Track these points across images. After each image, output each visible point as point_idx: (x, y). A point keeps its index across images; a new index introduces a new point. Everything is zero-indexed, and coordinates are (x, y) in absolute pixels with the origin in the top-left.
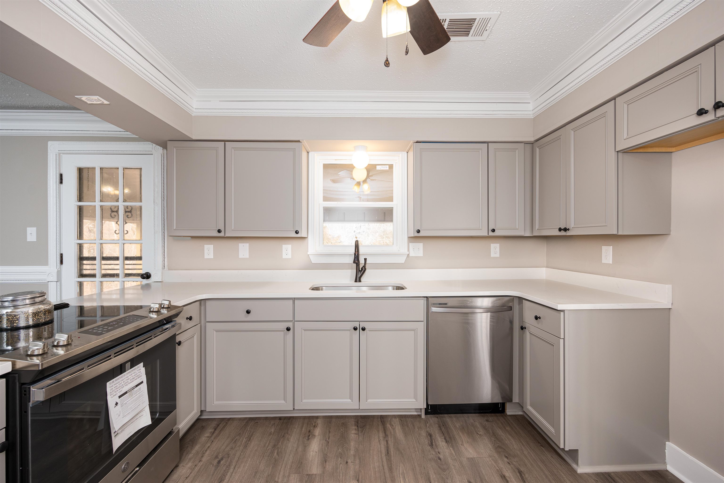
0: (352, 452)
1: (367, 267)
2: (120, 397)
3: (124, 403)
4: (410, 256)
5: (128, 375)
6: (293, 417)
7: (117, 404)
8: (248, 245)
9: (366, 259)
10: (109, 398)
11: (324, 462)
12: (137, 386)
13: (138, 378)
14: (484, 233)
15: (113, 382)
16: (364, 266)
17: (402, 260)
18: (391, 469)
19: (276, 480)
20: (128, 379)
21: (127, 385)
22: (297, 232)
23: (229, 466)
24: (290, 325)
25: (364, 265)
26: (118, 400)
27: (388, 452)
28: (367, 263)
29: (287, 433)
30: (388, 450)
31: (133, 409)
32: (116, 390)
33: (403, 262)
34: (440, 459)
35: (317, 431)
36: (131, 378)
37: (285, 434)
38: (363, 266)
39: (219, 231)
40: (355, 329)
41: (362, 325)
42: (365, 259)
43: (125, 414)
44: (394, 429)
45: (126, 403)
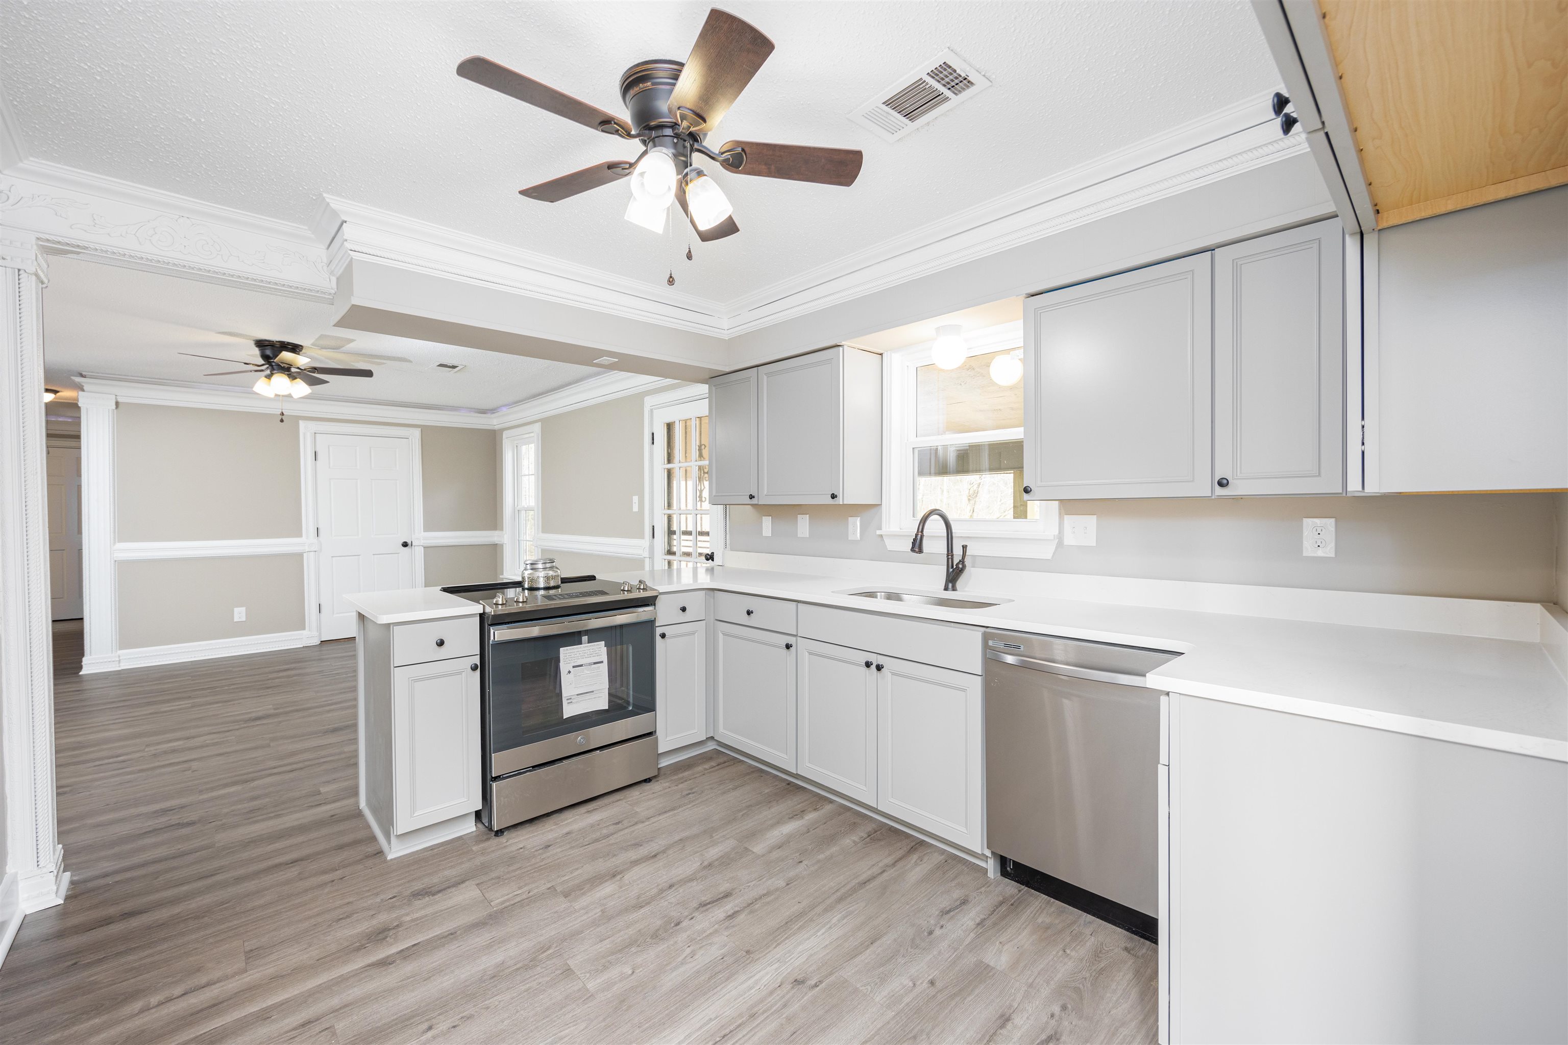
0: (821, 857)
1: (967, 561)
2: (574, 667)
3: (578, 674)
4: (1065, 544)
5: (585, 649)
6: (805, 788)
7: (569, 672)
8: (808, 518)
9: (966, 546)
10: (562, 664)
11: (778, 847)
12: (595, 663)
13: (597, 656)
14: (1203, 488)
15: (567, 650)
16: (962, 561)
17: (1047, 552)
18: (840, 900)
19: (714, 835)
20: (585, 653)
21: (583, 658)
22: (833, 496)
23: (690, 802)
24: (791, 640)
25: (961, 559)
26: (572, 670)
27: (865, 883)
28: (967, 554)
29: (777, 801)
30: (869, 880)
31: (588, 684)
32: (571, 659)
33: (1049, 556)
34: (930, 933)
35: (811, 816)
36: (589, 653)
37: (774, 800)
38: (960, 561)
39: (751, 497)
40: (868, 665)
41: (881, 660)
42: (963, 546)
43: (578, 686)
44: (916, 864)
45: (579, 676)
